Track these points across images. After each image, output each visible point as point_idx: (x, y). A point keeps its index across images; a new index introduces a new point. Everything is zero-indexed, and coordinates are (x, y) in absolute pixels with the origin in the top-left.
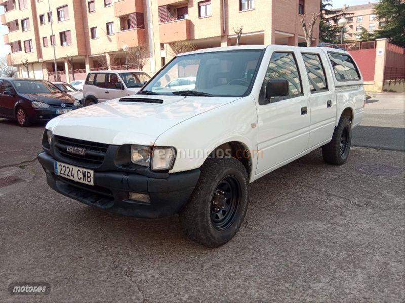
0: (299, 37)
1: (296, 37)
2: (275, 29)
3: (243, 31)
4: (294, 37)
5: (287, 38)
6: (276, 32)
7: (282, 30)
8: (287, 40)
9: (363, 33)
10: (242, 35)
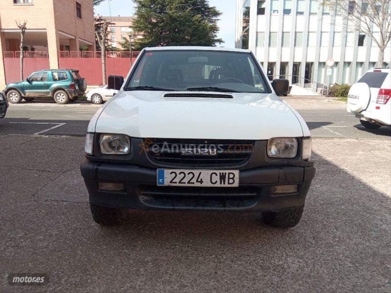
0: (79, 39)
1: (77, 40)
2: (58, 29)
3: (27, 26)
4: (75, 40)
5: (67, 39)
6: (60, 32)
7: (64, 31)
8: (68, 41)
9: (126, 43)
10: (26, 31)
